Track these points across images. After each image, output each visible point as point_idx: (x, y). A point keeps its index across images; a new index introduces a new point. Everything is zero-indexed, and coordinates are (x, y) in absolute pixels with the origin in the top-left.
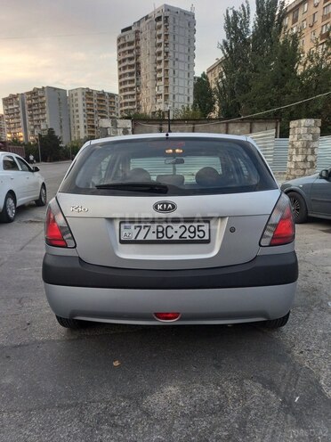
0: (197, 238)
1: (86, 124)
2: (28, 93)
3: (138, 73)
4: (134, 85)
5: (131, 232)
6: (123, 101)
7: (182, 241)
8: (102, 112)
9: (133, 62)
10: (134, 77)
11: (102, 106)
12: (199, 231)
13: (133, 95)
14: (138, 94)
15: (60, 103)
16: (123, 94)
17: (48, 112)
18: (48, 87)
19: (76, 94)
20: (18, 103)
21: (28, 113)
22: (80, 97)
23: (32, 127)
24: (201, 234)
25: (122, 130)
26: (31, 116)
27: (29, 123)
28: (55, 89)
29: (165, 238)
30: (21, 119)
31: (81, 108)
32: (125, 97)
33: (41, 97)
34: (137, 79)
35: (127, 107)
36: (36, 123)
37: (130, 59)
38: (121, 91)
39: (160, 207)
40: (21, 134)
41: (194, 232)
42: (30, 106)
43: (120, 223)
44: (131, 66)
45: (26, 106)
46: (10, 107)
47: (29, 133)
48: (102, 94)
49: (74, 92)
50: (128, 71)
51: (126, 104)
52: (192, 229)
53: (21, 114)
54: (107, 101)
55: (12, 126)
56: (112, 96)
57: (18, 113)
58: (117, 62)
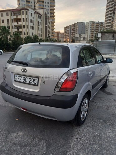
0: (34, 83)
1: (90, 35)
2: (72, 25)
3: (114, 13)
4: (111, 18)
5: (17, 78)
6: (106, 25)
7: (29, 84)
8: (97, 30)
9: (113, 9)
10: (112, 15)
11: (97, 28)
12: (35, 81)
13: (110, 22)
14: (113, 22)
15: (82, 28)
16: (106, 22)
17: (78, 31)
18: (79, 22)
19: (88, 24)
20: (69, 29)
21: (71, 32)
22: (90, 25)
23: (72, 37)
24: (35, 82)
25: (83, 38)
26: (72, 33)
27: (71, 35)
28: (81, 23)
29: (25, 82)
30: (69, 34)
31: (89, 29)
32: (107, 23)
33: (76, 26)
34: (113, 16)
35: (107, 28)
36: (73, 35)
37: (111, 8)
38: (105, 21)
39: (23, 70)
40: (69, 39)
41: (33, 81)
42: (72, 29)
43: (15, 74)
44: (111, 11)
45: (71, 29)
46: (66, 30)
47: (71, 39)
48: (98, 23)
49: (88, 23)
50: (110, 13)
51: (107, 26)
52: (33, 80)
53: (69, 32)
54: (100, 25)
55: (66, 36)
56: (102, 23)
57: (68, 32)
58: (106, 10)
